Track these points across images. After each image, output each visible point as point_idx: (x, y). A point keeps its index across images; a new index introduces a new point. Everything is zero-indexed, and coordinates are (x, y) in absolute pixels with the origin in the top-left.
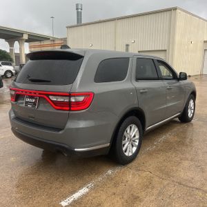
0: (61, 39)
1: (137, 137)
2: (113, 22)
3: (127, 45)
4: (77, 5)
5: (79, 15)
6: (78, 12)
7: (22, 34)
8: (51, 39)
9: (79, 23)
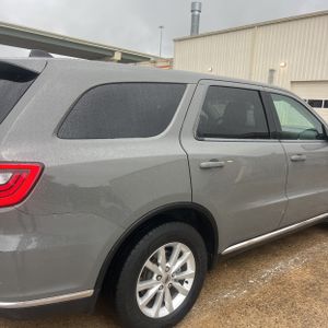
0: (167, 60)
1: (191, 270)
2: (251, 31)
3: (272, 71)
4: (193, 4)
5: (195, 20)
6: (193, 16)
7: (113, 52)
8: (152, 59)
9: (195, 34)
